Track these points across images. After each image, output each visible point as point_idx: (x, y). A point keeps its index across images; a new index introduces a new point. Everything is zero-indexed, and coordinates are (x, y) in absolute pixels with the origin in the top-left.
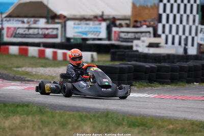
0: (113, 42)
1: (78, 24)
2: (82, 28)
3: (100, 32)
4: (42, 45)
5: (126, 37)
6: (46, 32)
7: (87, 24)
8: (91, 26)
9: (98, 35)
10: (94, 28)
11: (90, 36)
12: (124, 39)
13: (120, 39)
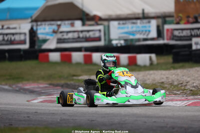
0: (166, 41)
1: (123, 24)
2: (128, 28)
3: (149, 31)
4: (83, 49)
5: (181, 35)
6: (88, 35)
7: (134, 23)
8: (139, 24)
9: (148, 35)
10: (143, 27)
11: (138, 36)
12: (178, 37)
13: (173, 37)
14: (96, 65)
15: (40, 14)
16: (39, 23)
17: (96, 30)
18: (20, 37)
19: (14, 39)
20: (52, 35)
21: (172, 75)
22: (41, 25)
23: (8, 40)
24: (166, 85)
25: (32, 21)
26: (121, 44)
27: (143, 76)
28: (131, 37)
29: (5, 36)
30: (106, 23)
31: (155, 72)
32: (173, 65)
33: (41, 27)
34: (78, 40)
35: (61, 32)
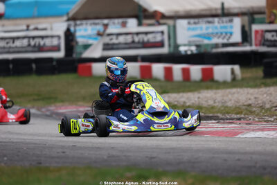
0: (254, 48)
1: (195, 23)
2: (201, 28)
3: (231, 34)
4: (139, 59)
6: (146, 38)
7: (209, 22)
8: (216, 24)
9: (229, 38)
10: (221, 27)
11: (215, 40)
12: (271, 41)
13: (265, 42)
14: (157, 80)
15: (80, 9)
16: (78, 22)
17: (157, 31)
18: (52, 42)
19: (44, 44)
20: (96, 39)
21: (263, 95)
22: (81, 24)
23: (35, 46)
24: (254, 109)
25: (69, 20)
26: (192, 51)
27: (223, 96)
28: (206, 42)
29: (31, 40)
30: (171, 22)
31: (239, 90)
32: (264, 81)
33: (81, 27)
34: (132, 46)
35: (109, 35)
